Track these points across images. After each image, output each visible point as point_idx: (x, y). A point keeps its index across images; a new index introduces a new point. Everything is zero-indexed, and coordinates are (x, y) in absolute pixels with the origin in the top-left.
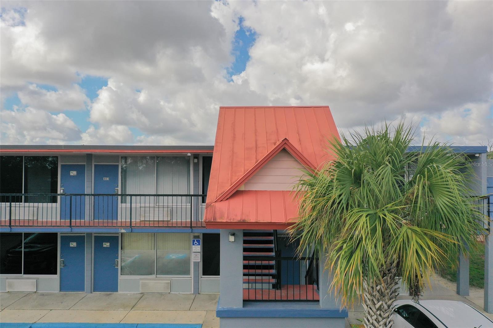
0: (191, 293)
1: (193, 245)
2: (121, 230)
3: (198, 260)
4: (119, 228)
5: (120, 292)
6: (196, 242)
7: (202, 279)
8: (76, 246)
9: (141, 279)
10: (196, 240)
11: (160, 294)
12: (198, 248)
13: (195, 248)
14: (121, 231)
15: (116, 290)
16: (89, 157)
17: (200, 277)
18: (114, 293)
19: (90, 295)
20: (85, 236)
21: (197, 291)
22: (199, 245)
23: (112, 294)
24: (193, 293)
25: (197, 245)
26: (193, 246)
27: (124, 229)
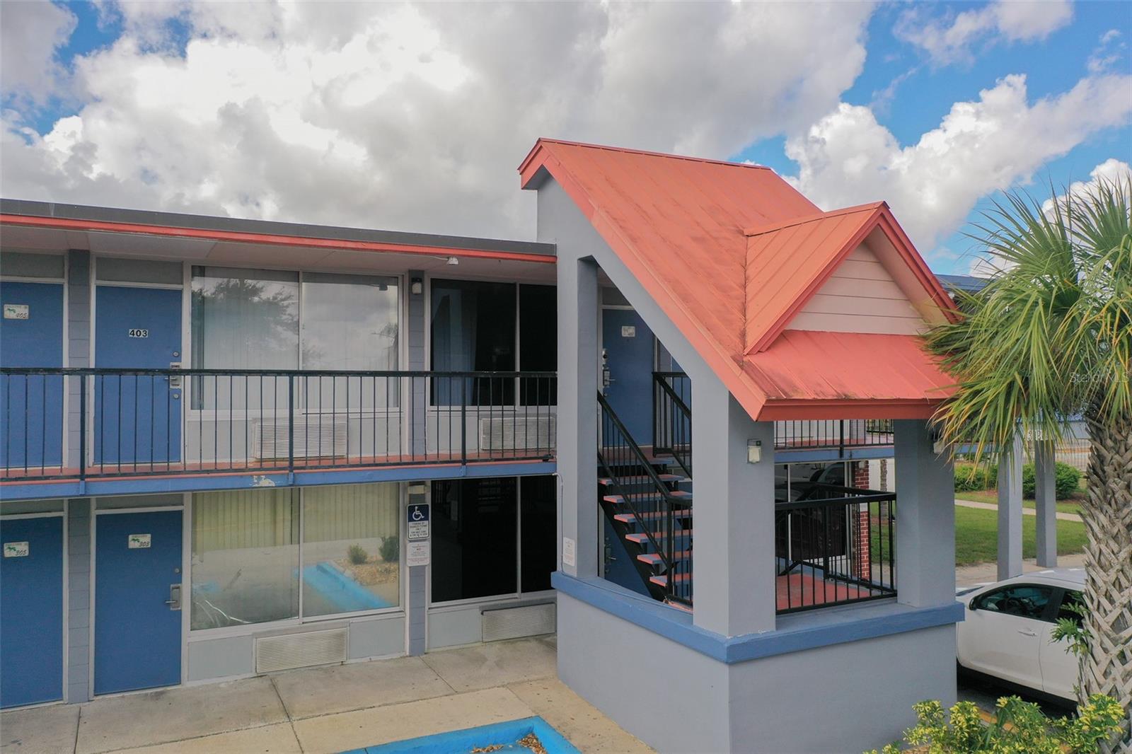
0: (403, 654)
1: (411, 520)
2: (259, 478)
3: (422, 560)
4: (252, 476)
5: (190, 682)
6: (417, 512)
7: (432, 611)
8: (27, 554)
9: (256, 635)
10: (416, 508)
11: (317, 669)
12: (423, 529)
13: (414, 530)
14: (258, 483)
15: (177, 680)
16: (78, 261)
17: (427, 608)
18: (169, 688)
19: (89, 708)
21: (418, 648)
22: (426, 519)
23: (162, 693)
24: (408, 654)
25: (421, 520)
26: (411, 524)
27: (267, 476)
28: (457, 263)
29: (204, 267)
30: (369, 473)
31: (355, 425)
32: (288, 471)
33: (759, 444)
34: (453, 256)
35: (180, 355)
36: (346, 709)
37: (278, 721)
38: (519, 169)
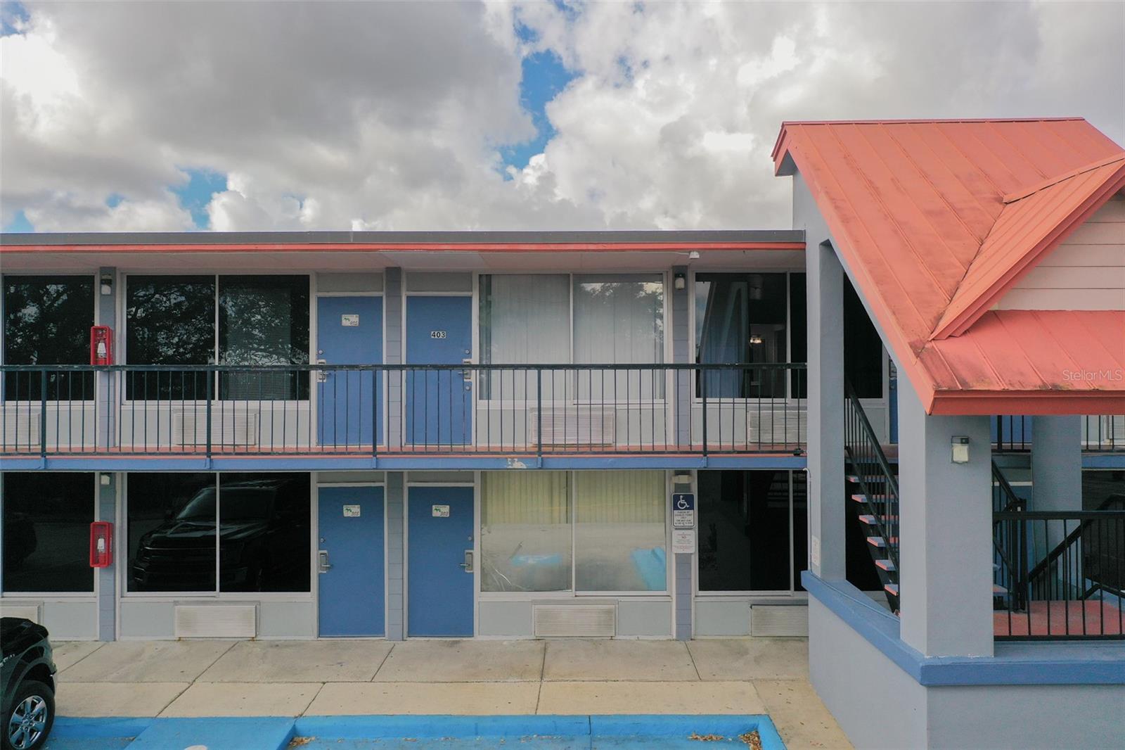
0: (670, 637)
1: (676, 508)
2: (513, 461)
3: (686, 548)
4: (507, 458)
5: (478, 637)
6: (682, 501)
7: (699, 599)
8: (359, 515)
9: (535, 602)
10: (681, 497)
11: (588, 641)
12: (689, 518)
13: (679, 518)
14: (512, 465)
15: (470, 633)
16: (393, 275)
17: (693, 596)
18: (464, 639)
19: (400, 645)
20: (383, 487)
21: (685, 633)
22: (691, 508)
23: (459, 642)
24: (674, 637)
25: (686, 509)
26: (676, 512)
27: (520, 459)
28: (698, 256)
29: (491, 275)
30: (610, 460)
31: (622, 415)
32: (537, 456)
33: (965, 441)
34: (693, 250)
35: (470, 353)
36: (591, 679)
37: (531, 680)
38: (772, 156)
